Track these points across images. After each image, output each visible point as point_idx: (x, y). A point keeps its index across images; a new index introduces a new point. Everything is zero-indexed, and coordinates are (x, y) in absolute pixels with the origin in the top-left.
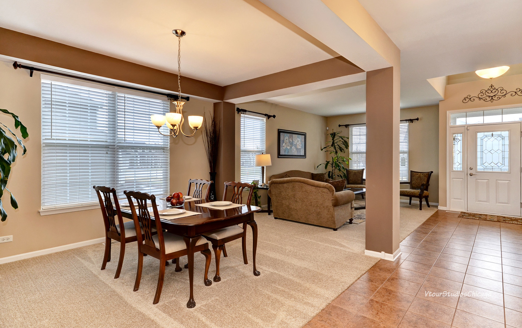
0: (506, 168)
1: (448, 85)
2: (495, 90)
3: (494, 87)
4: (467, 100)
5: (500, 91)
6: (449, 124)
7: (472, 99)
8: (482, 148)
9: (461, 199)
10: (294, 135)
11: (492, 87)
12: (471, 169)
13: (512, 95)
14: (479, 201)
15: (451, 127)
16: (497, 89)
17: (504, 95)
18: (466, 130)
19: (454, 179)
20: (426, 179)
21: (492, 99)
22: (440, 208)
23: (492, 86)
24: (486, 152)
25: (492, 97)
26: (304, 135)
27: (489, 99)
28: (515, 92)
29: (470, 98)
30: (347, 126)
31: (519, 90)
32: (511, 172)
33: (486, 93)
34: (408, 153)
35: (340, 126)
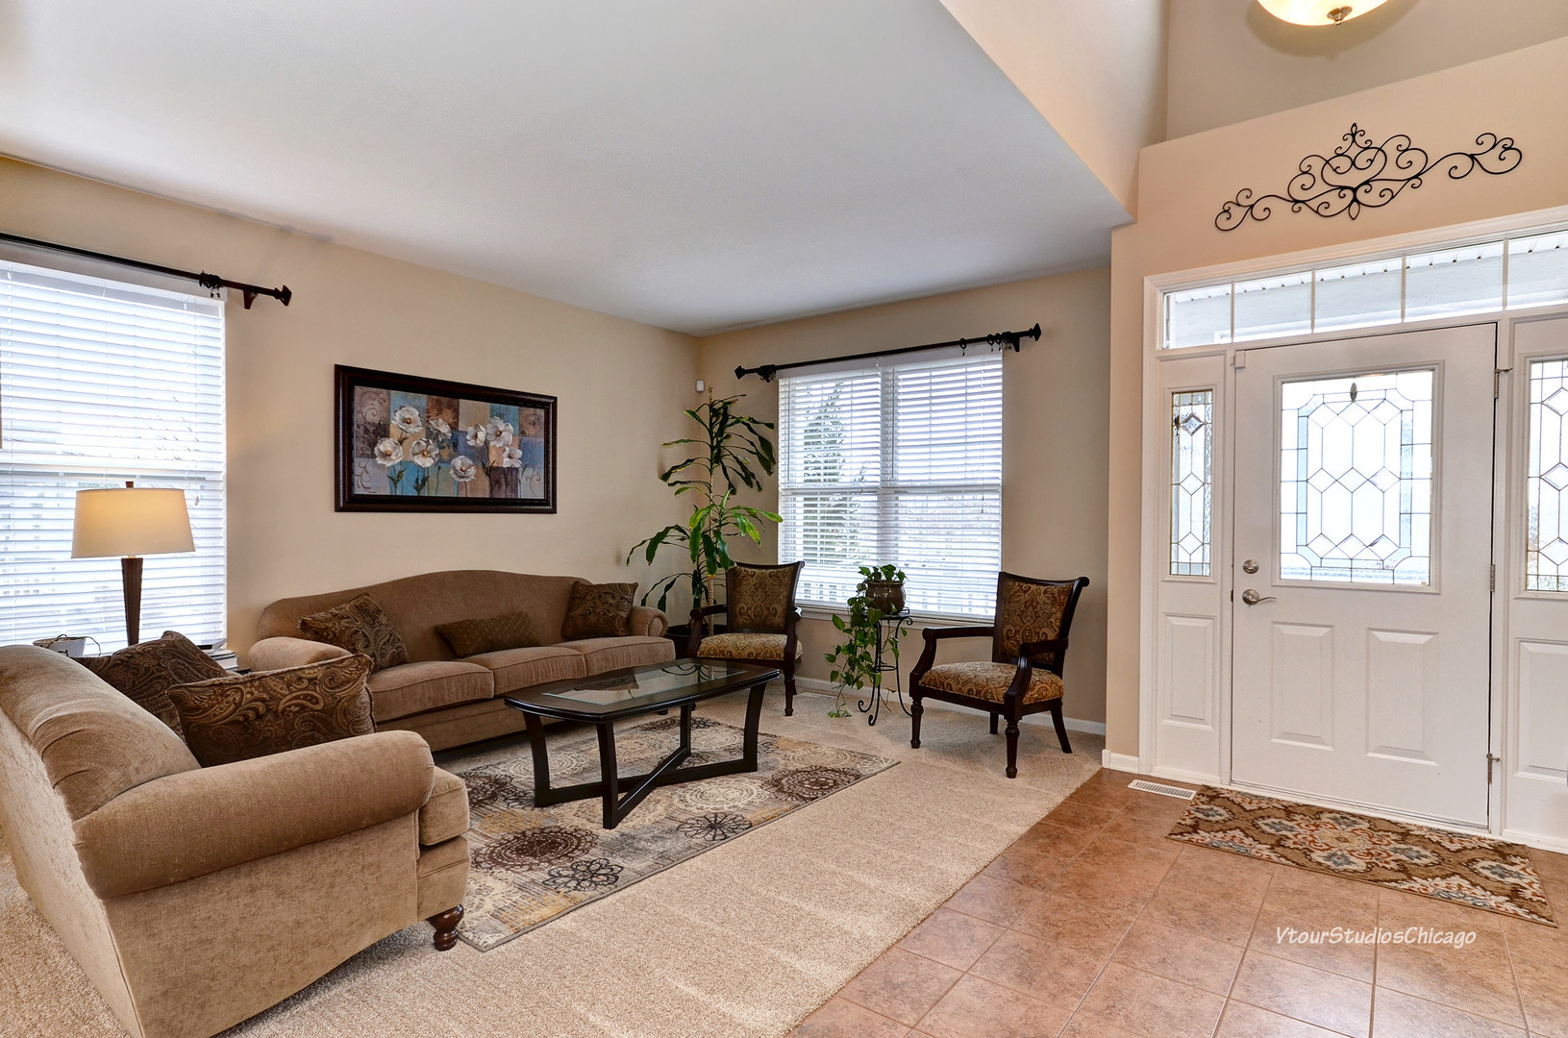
0: (1415, 571)
1: (1152, 147)
2: (1370, 154)
3: (1365, 138)
4: (1237, 213)
5: (1392, 154)
6: (1153, 343)
7: (1258, 212)
8: (1302, 463)
9: (1202, 720)
10: (465, 404)
11: (1354, 141)
12: (1250, 569)
13: (1454, 173)
14: (1285, 735)
15: (1163, 359)
16: (1380, 149)
17: (1416, 177)
18: (1230, 370)
19: (1174, 621)
20: (1059, 615)
21: (1355, 199)
22: (1112, 759)
23: (1353, 135)
24: (1320, 481)
25: (1355, 190)
26: (547, 405)
27: (1338, 203)
28: (1472, 157)
29: (1252, 206)
30: (768, 372)
31: (1489, 141)
32: (1440, 589)
33: (1328, 173)
34: (1000, 490)
35: (740, 372)
